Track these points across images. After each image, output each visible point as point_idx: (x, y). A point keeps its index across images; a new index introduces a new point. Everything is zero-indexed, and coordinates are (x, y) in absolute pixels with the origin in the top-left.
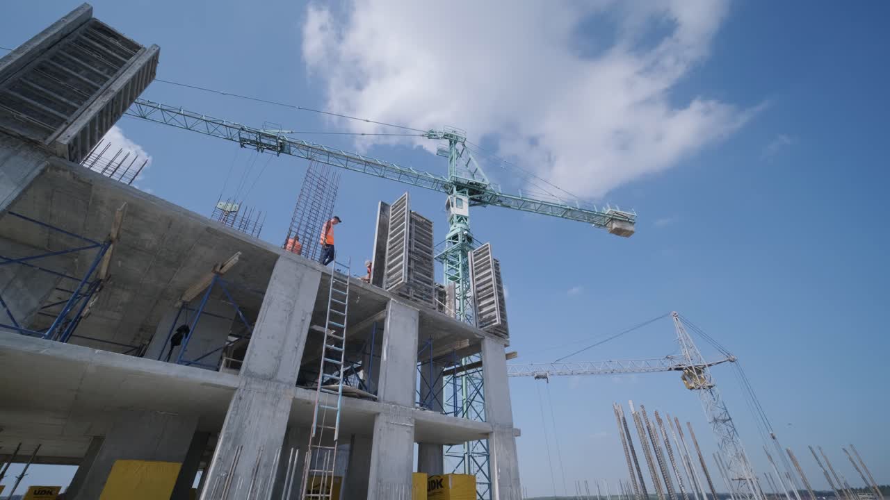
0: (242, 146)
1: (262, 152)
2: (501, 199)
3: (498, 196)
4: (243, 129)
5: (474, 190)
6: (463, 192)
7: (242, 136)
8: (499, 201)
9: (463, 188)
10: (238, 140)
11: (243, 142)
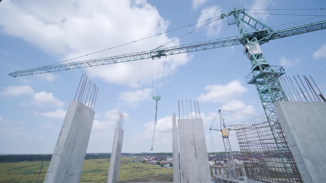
0: (153, 59)
1: (160, 58)
2: (279, 34)
3: (277, 33)
4: (151, 53)
5: (260, 36)
6: (253, 41)
7: (152, 56)
8: (278, 36)
9: (252, 38)
10: (151, 57)
11: (153, 57)
